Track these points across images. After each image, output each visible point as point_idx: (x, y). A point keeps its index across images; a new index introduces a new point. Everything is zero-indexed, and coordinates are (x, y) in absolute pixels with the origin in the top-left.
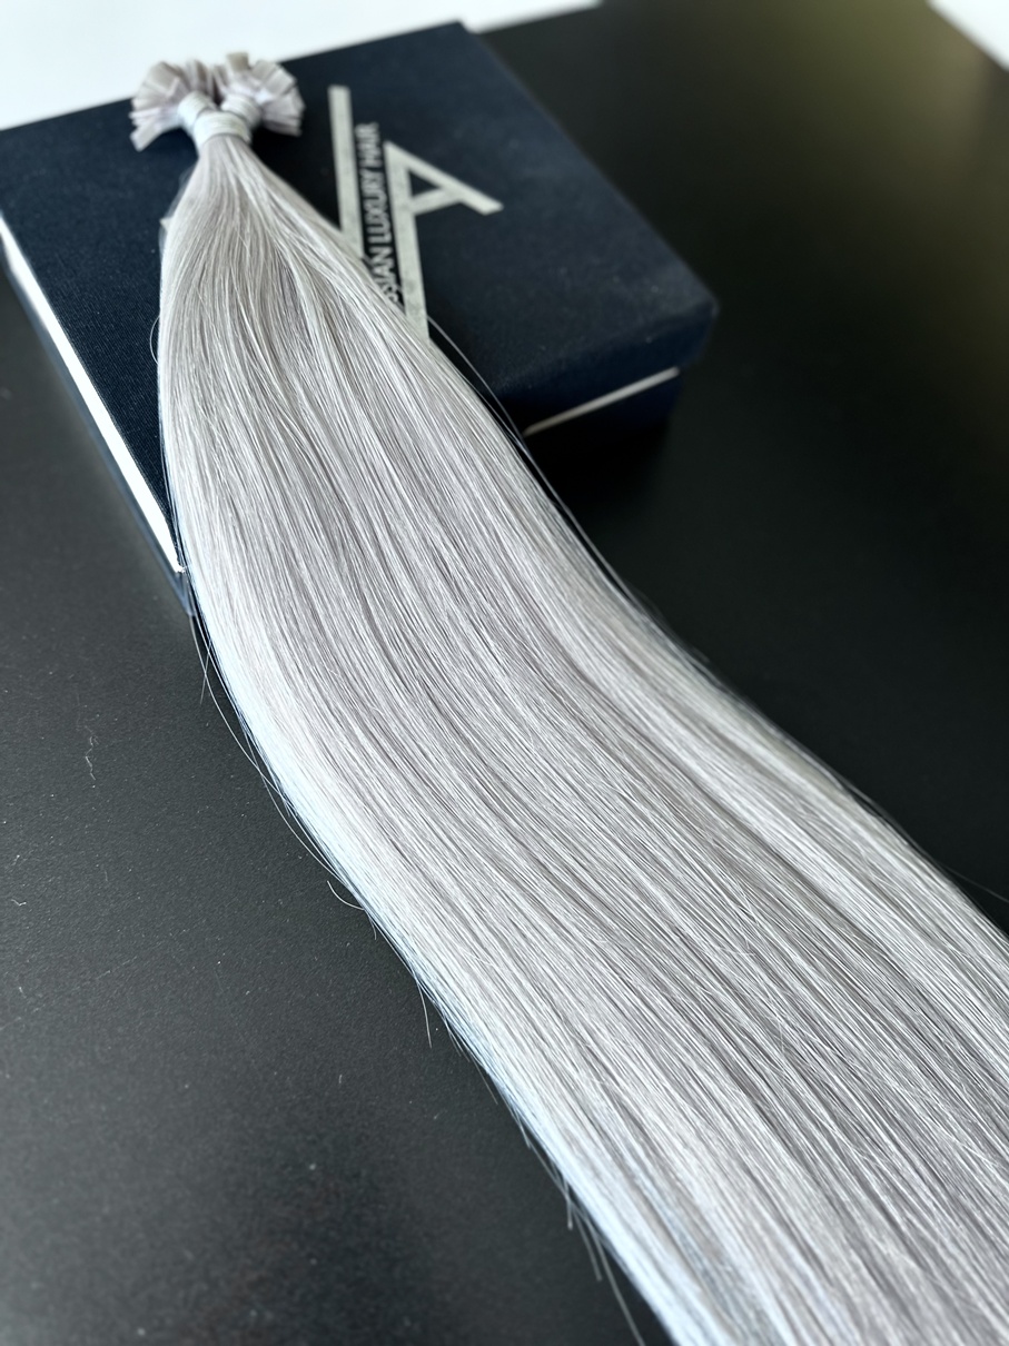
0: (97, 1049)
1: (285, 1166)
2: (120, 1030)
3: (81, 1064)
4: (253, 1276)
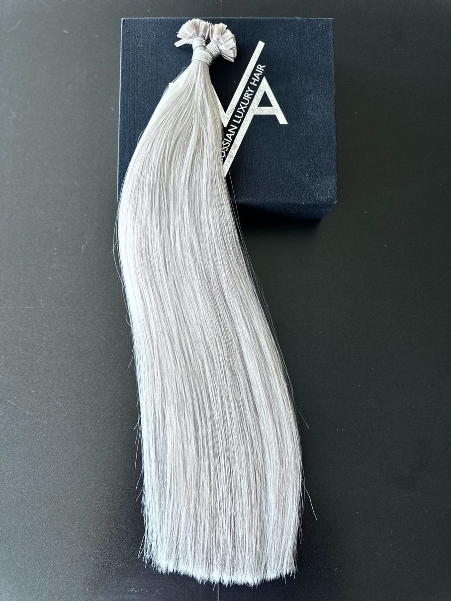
0: (52, 325)
1: (80, 376)
2: (59, 323)
3: (47, 326)
4: (61, 395)
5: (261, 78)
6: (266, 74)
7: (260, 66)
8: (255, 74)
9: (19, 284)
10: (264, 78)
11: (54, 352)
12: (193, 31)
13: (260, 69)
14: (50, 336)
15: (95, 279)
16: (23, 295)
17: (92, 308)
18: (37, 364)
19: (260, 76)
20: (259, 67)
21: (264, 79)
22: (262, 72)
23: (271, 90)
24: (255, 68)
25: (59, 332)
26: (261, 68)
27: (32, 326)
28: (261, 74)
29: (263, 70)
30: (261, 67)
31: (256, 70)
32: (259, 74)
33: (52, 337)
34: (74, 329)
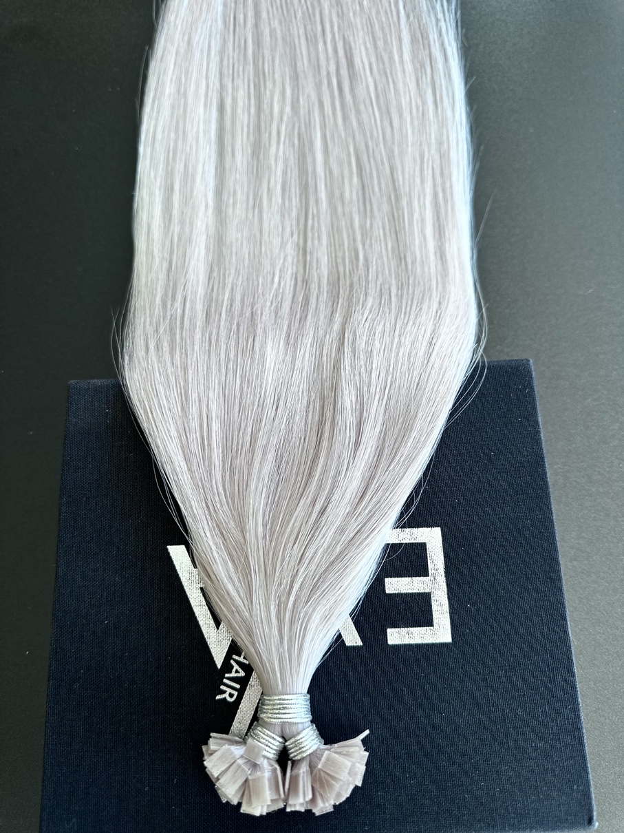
5: (227, 666)
6: (215, 676)
7: (229, 699)
8: (242, 674)
10: (219, 666)
12: (325, 764)
13: (229, 690)
19: (230, 670)
20: (231, 695)
21: (219, 661)
22: (225, 681)
23: (204, 632)
24: (241, 692)
26: (228, 694)
28: (227, 675)
29: (222, 687)
30: (226, 695)
31: (238, 686)
32: (233, 674)
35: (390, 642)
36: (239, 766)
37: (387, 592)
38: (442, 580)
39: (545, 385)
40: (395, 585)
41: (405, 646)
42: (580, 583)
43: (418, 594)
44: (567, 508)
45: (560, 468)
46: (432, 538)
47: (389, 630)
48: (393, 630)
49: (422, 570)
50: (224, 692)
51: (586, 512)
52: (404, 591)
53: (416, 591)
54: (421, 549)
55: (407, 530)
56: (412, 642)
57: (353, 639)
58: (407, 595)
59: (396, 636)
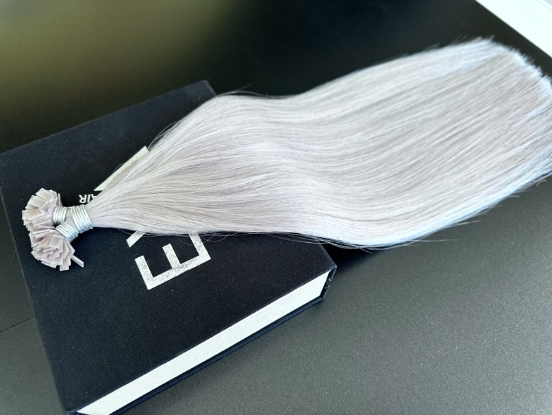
0: (498, 312)
3: (504, 316)
5: (96, 193)
6: (90, 190)
9: (493, 382)
10: (95, 190)
11: (519, 290)
13: (85, 199)
14: (510, 306)
15: (417, 295)
16: (500, 368)
17: (448, 280)
18: (545, 301)
20: (83, 201)
22: (89, 195)
24: (86, 204)
25: (498, 299)
27: (518, 333)
28: (92, 195)
30: (82, 199)
31: (88, 201)
32: (94, 197)
33: (508, 303)
34: (481, 285)
35: (136, 260)
36: (44, 203)
37: (163, 248)
38: (182, 271)
39: (351, 321)
40: (169, 250)
41: (137, 267)
42: (235, 397)
43: (168, 263)
44: (279, 368)
45: (302, 352)
46: (203, 256)
47: (143, 257)
48: (144, 258)
49: (182, 259)
50: (83, 197)
51: (283, 381)
52: (167, 255)
53: (170, 261)
54: (195, 254)
55: (202, 244)
56: (141, 270)
57: (132, 241)
58: (166, 257)
59: (141, 262)
